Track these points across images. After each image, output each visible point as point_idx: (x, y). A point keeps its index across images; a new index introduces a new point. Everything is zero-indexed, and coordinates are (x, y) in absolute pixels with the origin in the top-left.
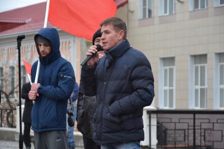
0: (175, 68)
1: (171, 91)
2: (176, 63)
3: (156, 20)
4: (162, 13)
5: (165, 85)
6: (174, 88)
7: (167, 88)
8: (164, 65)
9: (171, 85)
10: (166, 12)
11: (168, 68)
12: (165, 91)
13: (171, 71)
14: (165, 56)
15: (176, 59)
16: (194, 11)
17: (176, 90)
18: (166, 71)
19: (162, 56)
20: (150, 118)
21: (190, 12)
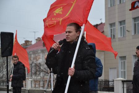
0: (126, 61)
1: (124, 72)
2: (127, 59)
3: (117, 40)
4: (119, 36)
5: (122, 69)
6: (126, 70)
7: (123, 70)
8: (121, 60)
9: (124, 69)
10: (121, 36)
11: (123, 61)
12: (122, 72)
13: (124, 62)
14: (121, 56)
15: (127, 57)
16: (134, 35)
17: (127, 71)
18: (122, 62)
19: (120, 56)
20: (123, 84)
21: (133, 35)
